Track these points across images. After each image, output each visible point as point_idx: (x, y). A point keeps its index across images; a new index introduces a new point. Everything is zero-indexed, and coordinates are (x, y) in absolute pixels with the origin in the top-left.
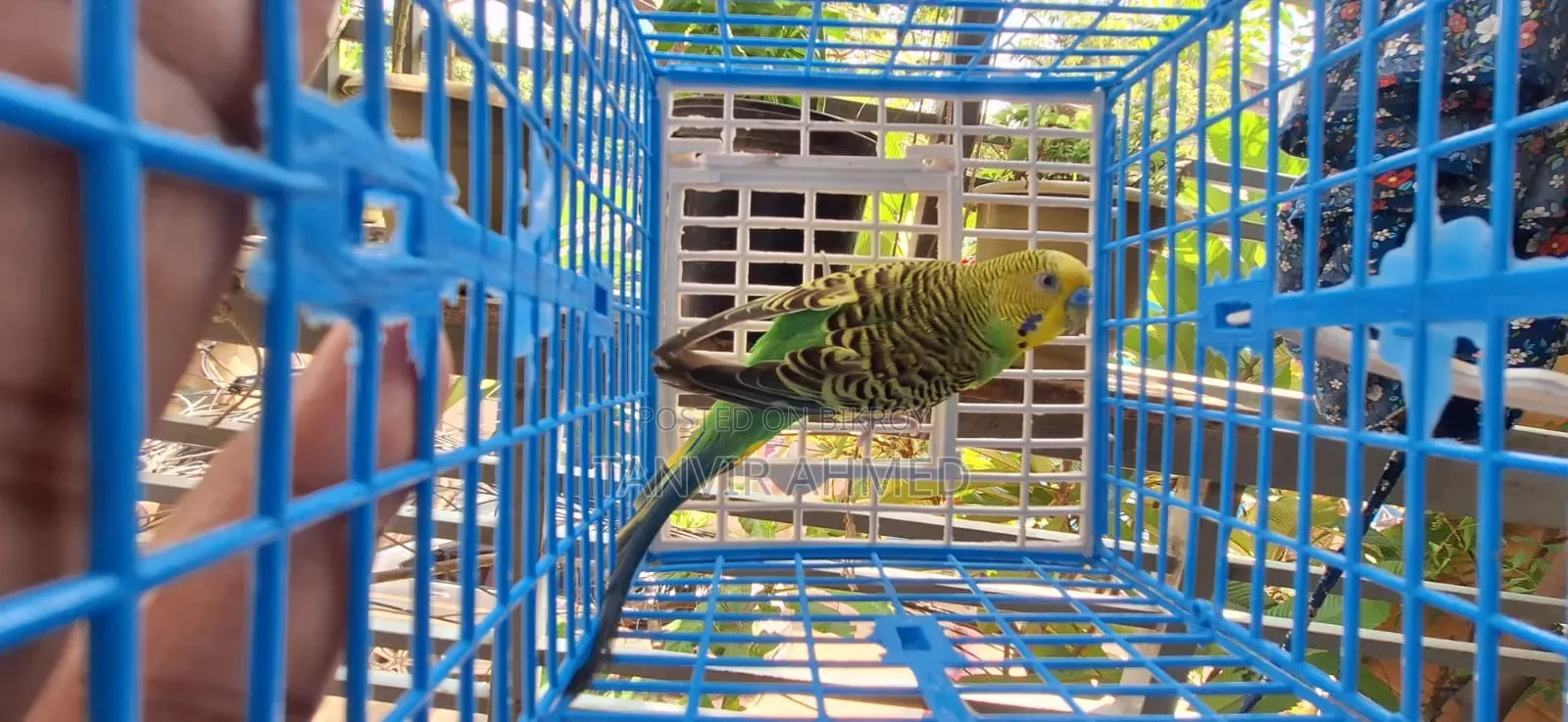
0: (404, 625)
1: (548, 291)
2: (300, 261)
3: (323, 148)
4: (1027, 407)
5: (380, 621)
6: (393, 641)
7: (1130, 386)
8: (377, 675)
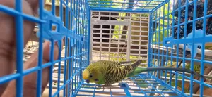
0: (57, 79)
1: (76, 38)
2: (43, 32)
3: (47, 17)
4: (140, 50)
5: (54, 79)
6: (55, 81)
7: (154, 47)
8: (53, 86)
